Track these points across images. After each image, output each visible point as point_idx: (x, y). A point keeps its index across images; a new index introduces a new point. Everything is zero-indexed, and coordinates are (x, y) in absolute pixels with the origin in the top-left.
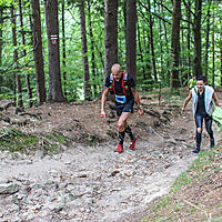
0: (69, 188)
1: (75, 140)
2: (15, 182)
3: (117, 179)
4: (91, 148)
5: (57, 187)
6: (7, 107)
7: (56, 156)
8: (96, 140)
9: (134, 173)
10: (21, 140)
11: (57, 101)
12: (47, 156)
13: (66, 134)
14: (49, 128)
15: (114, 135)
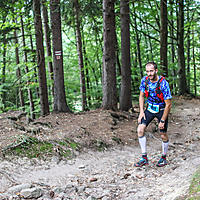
0: (88, 191)
1: (86, 146)
3: (130, 181)
4: (100, 153)
5: (77, 190)
6: (20, 117)
7: (70, 161)
8: (103, 146)
9: (146, 176)
10: (38, 147)
11: (62, 111)
12: (62, 162)
13: (76, 140)
14: (60, 135)
15: (118, 141)
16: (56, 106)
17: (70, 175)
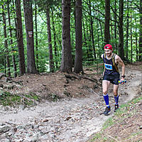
0: (40, 128)
1: (44, 98)
2: (7, 125)
3: (70, 122)
4: (54, 103)
5: (33, 128)
7: (32, 108)
8: (57, 98)
9: (81, 118)
10: (10, 98)
11: (32, 73)
12: (26, 109)
13: (38, 94)
14: (27, 90)
15: (68, 94)
16: (28, 70)
17: (30, 118)
